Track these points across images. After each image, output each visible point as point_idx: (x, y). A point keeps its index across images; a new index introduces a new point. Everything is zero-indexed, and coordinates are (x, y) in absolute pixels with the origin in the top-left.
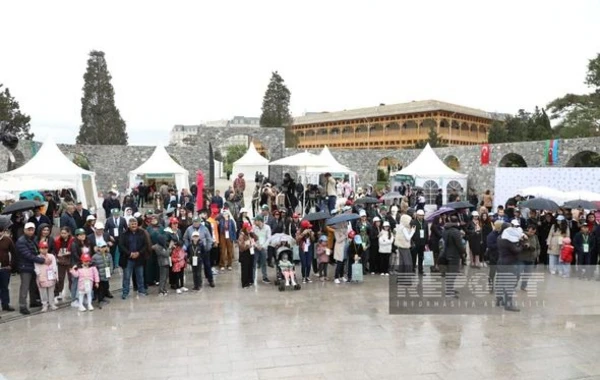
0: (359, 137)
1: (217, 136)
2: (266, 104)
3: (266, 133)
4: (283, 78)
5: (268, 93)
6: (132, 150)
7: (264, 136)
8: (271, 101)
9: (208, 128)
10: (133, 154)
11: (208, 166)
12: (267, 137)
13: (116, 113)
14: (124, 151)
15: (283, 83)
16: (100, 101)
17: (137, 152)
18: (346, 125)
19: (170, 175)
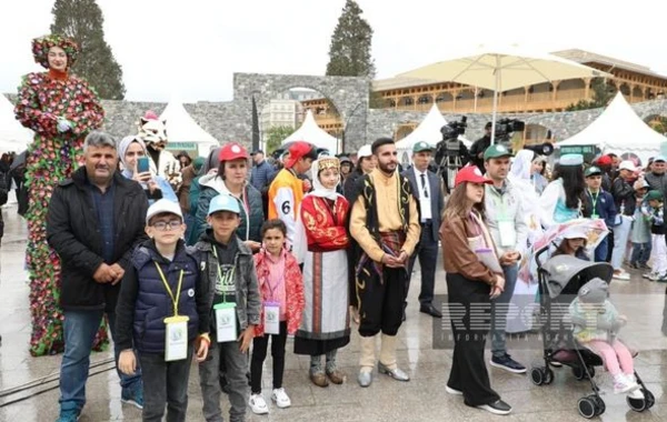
0: (461, 107)
1: (263, 89)
2: (336, 47)
3: (340, 85)
4: (361, 7)
5: (338, 32)
6: (131, 107)
7: (336, 90)
8: (344, 42)
9: (249, 76)
10: (132, 113)
11: (251, 136)
12: (342, 91)
13: (105, 52)
14: (119, 109)
15: (362, 16)
16: (81, 31)
17: (139, 112)
18: (441, 90)
19: (191, 144)
